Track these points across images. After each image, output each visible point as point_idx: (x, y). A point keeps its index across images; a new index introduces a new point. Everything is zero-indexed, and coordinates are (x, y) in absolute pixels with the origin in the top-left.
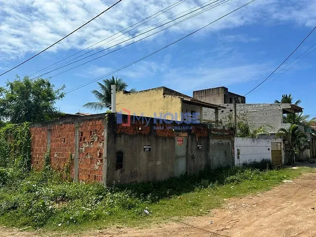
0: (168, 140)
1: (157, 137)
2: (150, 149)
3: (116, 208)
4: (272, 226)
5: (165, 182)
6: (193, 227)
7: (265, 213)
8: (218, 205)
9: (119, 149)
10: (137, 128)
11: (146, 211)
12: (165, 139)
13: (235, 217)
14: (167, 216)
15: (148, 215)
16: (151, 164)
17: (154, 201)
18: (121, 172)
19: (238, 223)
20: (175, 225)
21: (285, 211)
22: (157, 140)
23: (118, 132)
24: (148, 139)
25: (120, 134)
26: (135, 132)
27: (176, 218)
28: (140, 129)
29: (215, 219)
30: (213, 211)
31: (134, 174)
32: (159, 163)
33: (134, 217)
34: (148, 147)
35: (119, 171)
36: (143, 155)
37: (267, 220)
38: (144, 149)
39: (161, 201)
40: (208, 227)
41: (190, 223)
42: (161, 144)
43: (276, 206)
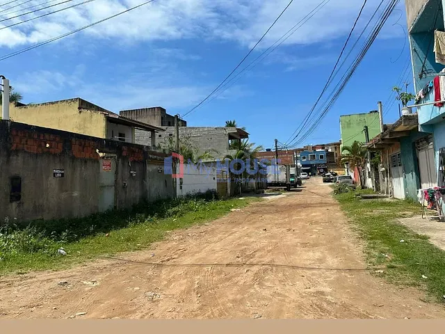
0: (89, 163)
1: (73, 159)
2: (62, 174)
3: (14, 252)
4: (225, 249)
5: (85, 219)
6: (130, 261)
7: (215, 239)
8: (160, 238)
9: (14, 172)
10: (43, 144)
11: (62, 251)
12: (86, 162)
13: (182, 246)
14: (93, 255)
15: (65, 255)
16: (64, 195)
17: (71, 240)
18: (19, 206)
19: (186, 252)
20: (106, 262)
21: (237, 235)
22: (73, 162)
23: (14, 148)
24: (60, 160)
25: (17, 151)
26: (40, 150)
27: (107, 255)
28: (48, 145)
29: (157, 252)
30: (154, 244)
31: (38, 209)
32: (76, 194)
33: (43, 260)
34: (60, 172)
35: (14, 204)
36: (53, 183)
37: (218, 244)
38: (54, 174)
39: (81, 241)
40: (150, 259)
41: (126, 258)
42: (79, 169)
43: (227, 232)
